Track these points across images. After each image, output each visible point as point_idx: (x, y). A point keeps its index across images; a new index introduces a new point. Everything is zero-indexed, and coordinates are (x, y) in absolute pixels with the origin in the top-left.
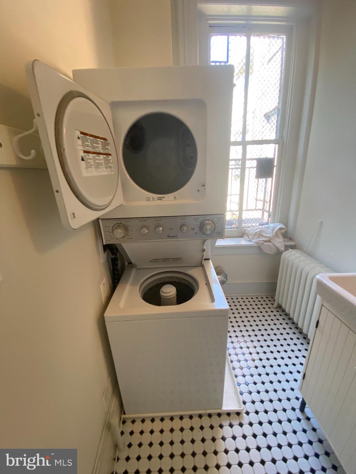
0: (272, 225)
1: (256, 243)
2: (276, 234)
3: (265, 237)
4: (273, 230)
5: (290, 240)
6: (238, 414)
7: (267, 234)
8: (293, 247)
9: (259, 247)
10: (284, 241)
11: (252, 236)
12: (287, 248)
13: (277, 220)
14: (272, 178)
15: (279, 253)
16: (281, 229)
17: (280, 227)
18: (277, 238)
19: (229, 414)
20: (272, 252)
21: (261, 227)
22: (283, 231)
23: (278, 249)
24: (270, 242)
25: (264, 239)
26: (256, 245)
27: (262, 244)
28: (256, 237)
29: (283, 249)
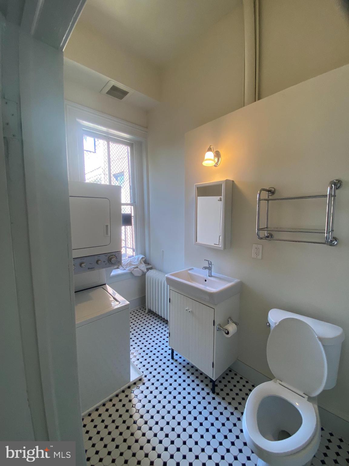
0: (137, 257)
1: (129, 270)
2: (140, 262)
3: (134, 265)
4: (138, 260)
5: (149, 264)
6: (140, 380)
7: (135, 263)
8: (151, 268)
9: (131, 273)
10: (146, 266)
11: (125, 266)
12: (148, 269)
13: (139, 253)
14: (132, 226)
15: (144, 274)
16: (142, 258)
17: (141, 257)
18: (141, 265)
19: (135, 384)
20: (139, 274)
21: (130, 259)
22: (144, 259)
23: (143, 272)
24: (138, 268)
25: (133, 267)
26: (129, 272)
27: (133, 270)
28: (128, 266)
29: (146, 271)
